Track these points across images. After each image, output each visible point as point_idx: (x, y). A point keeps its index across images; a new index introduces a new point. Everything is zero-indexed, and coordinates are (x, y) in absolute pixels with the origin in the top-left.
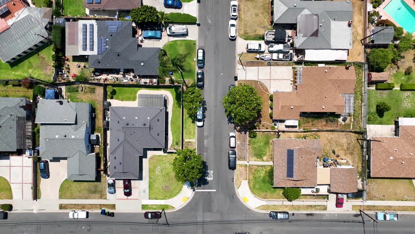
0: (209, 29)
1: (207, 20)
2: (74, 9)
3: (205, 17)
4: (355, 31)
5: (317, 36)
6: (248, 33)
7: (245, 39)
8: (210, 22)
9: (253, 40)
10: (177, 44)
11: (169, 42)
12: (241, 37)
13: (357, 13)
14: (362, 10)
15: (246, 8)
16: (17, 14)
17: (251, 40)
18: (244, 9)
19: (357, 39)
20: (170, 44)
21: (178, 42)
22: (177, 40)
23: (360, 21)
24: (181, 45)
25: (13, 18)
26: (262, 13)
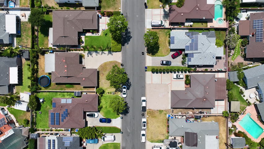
0: (128, 136)
1: (127, 130)
2: (43, 124)
3: (126, 128)
4: (221, 137)
5: (197, 146)
6: (153, 138)
7: (151, 142)
8: (129, 131)
9: (156, 142)
10: (108, 146)
11: (103, 144)
12: (149, 141)
13: (222, 125)
14: (225, 124)
15: (152, 122)
16: (7, 133)
17: (155, 142)
18: (151, 123)
19: (222, 142)
20: (104, 146)
21: (109, 145)
22: (108, 143)
23: (224, 131)
24: (111, 147)
25: (4, 136)
26: (162, 126)
